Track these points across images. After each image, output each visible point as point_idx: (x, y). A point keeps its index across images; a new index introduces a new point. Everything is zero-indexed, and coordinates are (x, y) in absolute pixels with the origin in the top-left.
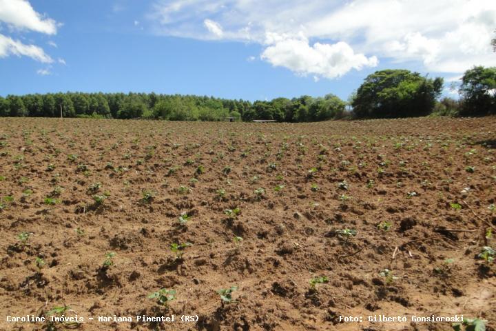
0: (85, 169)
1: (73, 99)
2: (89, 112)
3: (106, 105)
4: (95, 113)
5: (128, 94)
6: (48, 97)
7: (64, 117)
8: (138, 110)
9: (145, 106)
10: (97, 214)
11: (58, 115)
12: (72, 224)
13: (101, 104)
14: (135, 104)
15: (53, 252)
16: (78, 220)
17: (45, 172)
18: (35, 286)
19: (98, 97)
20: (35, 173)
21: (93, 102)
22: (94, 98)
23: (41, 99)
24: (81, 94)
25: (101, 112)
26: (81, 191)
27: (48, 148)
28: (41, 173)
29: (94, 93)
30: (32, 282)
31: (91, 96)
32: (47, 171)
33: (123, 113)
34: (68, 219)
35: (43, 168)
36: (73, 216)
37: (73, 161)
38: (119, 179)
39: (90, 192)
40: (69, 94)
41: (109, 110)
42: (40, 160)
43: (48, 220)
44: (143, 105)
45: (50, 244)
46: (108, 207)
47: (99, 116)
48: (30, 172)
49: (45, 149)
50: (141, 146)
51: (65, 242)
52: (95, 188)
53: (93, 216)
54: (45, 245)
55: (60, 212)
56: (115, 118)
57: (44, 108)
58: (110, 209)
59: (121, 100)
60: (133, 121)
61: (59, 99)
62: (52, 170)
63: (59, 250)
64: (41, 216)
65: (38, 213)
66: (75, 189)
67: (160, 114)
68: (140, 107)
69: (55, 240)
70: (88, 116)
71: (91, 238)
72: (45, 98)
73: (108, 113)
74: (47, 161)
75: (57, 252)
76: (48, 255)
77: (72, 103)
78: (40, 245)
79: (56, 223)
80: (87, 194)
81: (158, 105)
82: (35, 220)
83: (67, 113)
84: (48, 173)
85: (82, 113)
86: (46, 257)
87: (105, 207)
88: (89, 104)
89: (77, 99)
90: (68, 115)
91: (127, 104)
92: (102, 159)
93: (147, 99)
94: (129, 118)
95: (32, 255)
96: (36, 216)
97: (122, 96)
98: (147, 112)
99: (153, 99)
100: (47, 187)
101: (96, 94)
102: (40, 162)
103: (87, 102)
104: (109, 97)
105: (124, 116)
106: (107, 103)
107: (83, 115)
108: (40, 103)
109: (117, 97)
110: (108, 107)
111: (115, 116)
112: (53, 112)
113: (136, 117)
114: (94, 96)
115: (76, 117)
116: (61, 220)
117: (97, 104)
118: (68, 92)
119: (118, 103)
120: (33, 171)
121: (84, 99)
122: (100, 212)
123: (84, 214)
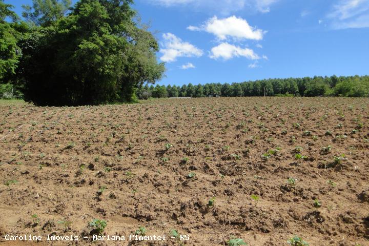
0: (309, 135)
1: (272, 84)
2: (283, 92)
3: (296, 86)
4: (287, 93)
5: (313, 78)
6: (257, 83)
7: (266, 96)
8: (321, 90)
9: (327, 86)
10: (335, 171)
11: (262, 95)
12: (317, 176)
13: (292, 86)
14: (319, 85)
15: (313, 196)
16: (321, 173)
17: (281, 135)
18: (315, 220)
19: (290, 81)
20: (274, 135)
21: (287, 85)
22: (287, 82)
23: (252, 85)
24: (279, 79)
25: (292, 92)
26: (315, 151)
27: (275, 118)
28: (279, 135)
29: (287, 78)
30: (313, 217)
31: (285, 80)
32: (282, 134)
33: (309, 92)
34: (314, 172)
35: (279, 132)
36: (317, 170)
37: (297, 128)
38: (341, 144)
39: (322, 153)
40: (271, 80)
41: (298, 90)
42: (274, 126)
43: (299, 170)
44: (326, 85)
45: (309, 190)
46: (345, 166)
47: (290, 95)
48: (271, 134)
49: (274, 119)
50: (346, 118)
51: (320, 189)
52: (326, 150)
53: (333, 172)
54: (306, 190)
55: (307, 166)
56: (302, 96)
57: (254, 90)
58: (346, 168)
59: (308, 83)
60: (317, 98)
61: (263, 84)
62: (286, 134)
63: (317, 195)
64: (294, 166)
65: (291, 164)
66: (310, 149)
67: (340, 93)
68: (323, 87)
69: (313, 187)
70: (282, 95)
71: (340, 190)
72: (254, 83)
73: (297, 92)
74: (279, 127)
75: (316, 197)
76: (310, 197)
77: (272, 86)
78: (302, 189)
79: (305, 174)
80: (320, 154)
81: (338, 85)
82: (290, 169)
83: (268, 93)
84: (283, 136)
85: (279, 93)
86: (308, 199)
87: (341, 166)
88: (283, 86)
89: (275, 83)
90: (268, 95)
91: (313, 85)
92: (318, 127)
93: (329, 80)
94: (313, 96)
95: (297, 195)
96: (290, 167)
97: (308, 79)
98: (329, 91)
99: (334, 80)
100: (287, 146)
101: (288, 79)
102: (274, 128)
103: (282, 85)
104: (298, 81)
105: (309, 95)
106: (296, 85)
107: (279, 94)
108: (251, 87)
109: (304, 80)
110: (297, 88)
111: (302, 94)
112: (259, 93)
113: (319, 95)
114: (287, 80)
115: (274, 96)
116: (309, 172)
117: (289, 86)
118: (270, 79)
119: (305, 84)
120: (273, 133)
121: (280, 83)
122: (338, 170)
123: (325, 170)
